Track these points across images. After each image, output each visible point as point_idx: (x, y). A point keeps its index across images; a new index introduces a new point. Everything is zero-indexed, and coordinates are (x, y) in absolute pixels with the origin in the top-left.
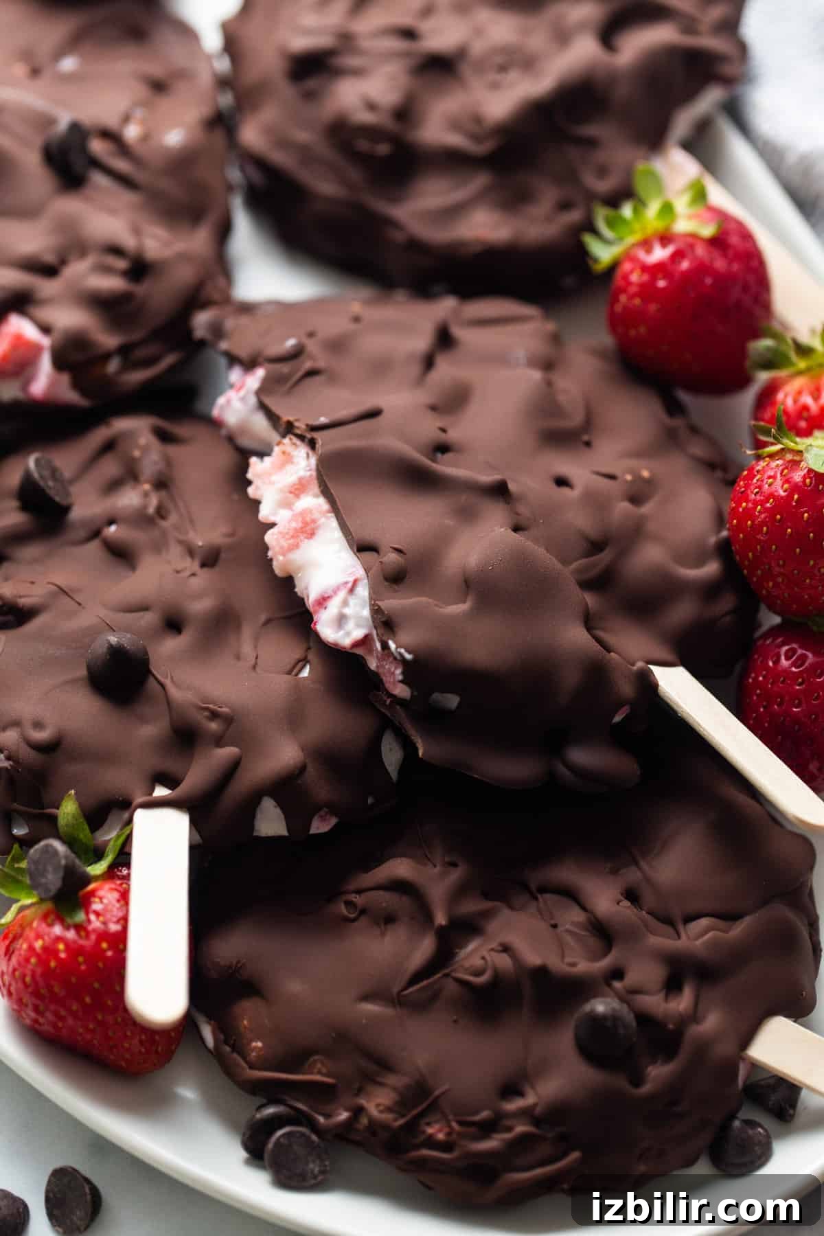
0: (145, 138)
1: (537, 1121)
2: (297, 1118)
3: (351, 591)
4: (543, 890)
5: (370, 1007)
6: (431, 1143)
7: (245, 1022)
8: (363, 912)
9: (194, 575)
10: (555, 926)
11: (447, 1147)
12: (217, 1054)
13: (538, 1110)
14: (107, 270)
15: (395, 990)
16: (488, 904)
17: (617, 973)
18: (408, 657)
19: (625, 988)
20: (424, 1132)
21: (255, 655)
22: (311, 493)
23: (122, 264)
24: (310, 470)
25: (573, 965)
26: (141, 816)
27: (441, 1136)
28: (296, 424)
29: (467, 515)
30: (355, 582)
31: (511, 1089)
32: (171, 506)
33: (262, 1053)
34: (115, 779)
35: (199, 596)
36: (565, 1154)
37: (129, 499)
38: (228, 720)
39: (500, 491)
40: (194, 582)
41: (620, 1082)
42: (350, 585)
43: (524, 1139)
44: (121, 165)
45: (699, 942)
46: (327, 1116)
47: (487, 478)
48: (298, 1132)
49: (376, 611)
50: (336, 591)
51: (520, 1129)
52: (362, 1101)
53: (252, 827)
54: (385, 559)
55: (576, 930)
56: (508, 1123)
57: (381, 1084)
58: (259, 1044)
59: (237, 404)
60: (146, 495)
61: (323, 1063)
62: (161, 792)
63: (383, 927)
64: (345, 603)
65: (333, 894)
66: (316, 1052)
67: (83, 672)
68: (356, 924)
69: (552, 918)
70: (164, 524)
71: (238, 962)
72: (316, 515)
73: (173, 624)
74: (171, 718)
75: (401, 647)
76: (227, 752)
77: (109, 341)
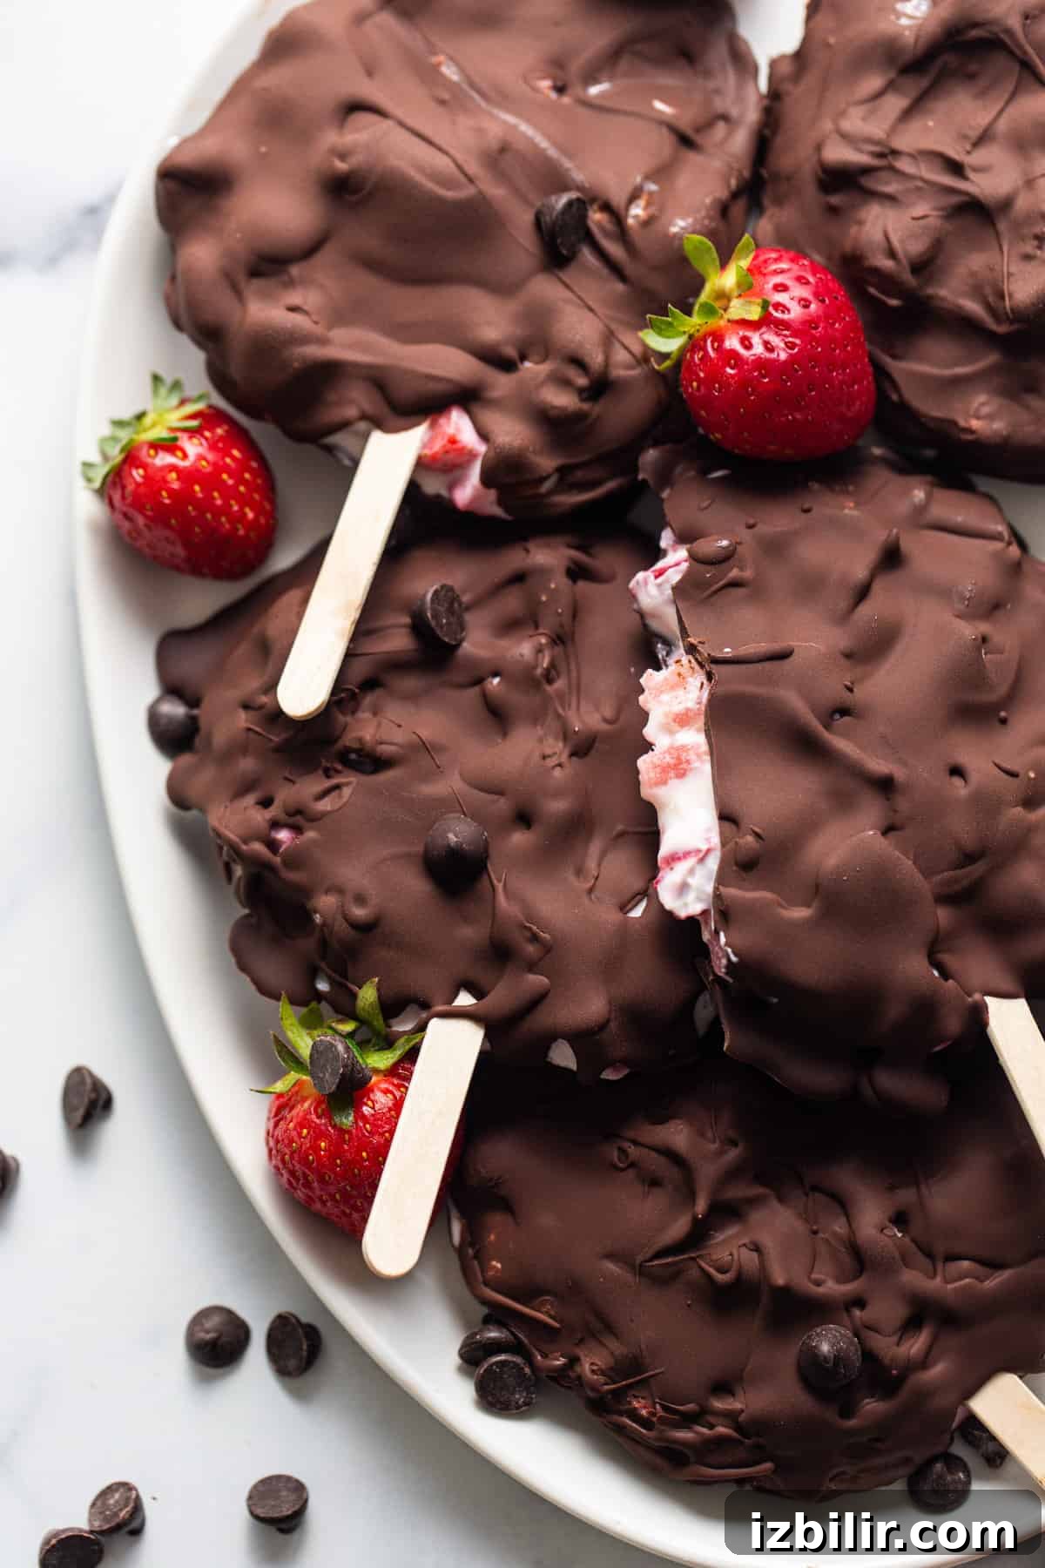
0: (647, 223)
1: (738, 1428)
2: (516, 1347)
3: (702, 860)
4: (815, 1188)
5: (611, 1267)
6: (634, 1415)
7: (492, 1237)
8: (632, 1165)
9: (560, 765)
10: (815, 1233)
11: (646, 1423)
12: (460, 1251)
13: (742, 1418)
14: (565, 383)
15: (639, 1259)
16: (758, 1190)
17: (860, 1303)
18: (734, 959)
19: (861, 1318)
20: (630, 1403)
21: (596, 874)
22: (693, 728)
23: (582, 381)
24: (699, 703)
25: (818, 1283)
26: (434, 1024)
27: (644, 1412)
28: (700, 648)
29: (842, 802)
30: (708, 851)
31: (723, 1387)
32: (562, 667)
33: (499, 1274)
34: (421, 978)
35: (557, 794)
36: (758, 1463)
37: (523, 649)
38: (547, 949)
39: (885, 785)
40: (557, 772)
41: (831, 1415)
42: (701, 855)
43: (721, 1441)
44: (614, 249)
45: (950, 1286)
46: (545, 1356)
47: (878, 765)
48: (513, 1362)
49: (717, 896)
50: (687, 855)
51: (721, 1430)
52: (581, 1354)
53: (546, 1055)
54: (741, 841)
55: (833, 1242)
56: (712, 1419)
57: (604, 1345)
58: (499, 1265)
59: (652, 589)
60: (539, 650)
61: (552, 1304)
62: (465, 1000)
63: (646, 1188)
64: (691, 872)
65: (611, 1135)
66: (548, 1293)
67: (420, 849)
68: (621, 1174)
69: (816, 1222)
70: (549, 689)
71: (500, 1178)
72: (692, 757)
73: (524, 818)
74: (492, 933)
75: (730, 946)
76: (537, 980)
77: (547, 463)
